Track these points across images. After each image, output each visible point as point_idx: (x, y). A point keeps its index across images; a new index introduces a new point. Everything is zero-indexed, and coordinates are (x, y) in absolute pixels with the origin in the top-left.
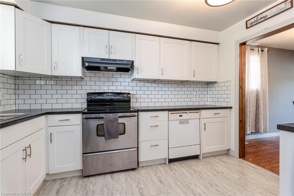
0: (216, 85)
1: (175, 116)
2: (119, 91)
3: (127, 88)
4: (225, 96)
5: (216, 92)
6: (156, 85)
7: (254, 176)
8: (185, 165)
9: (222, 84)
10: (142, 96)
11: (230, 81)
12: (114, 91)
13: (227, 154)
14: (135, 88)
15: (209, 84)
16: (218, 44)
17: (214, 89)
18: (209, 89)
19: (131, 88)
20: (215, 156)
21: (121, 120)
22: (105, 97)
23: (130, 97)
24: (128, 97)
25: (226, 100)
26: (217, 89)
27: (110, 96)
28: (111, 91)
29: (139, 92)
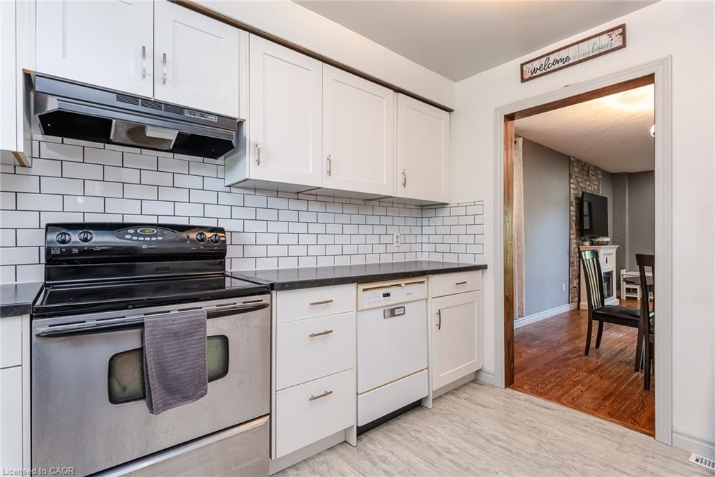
0: (446, 212)
1: (373, 297)
2: (184, 222)
3: (210, 211)
4: (470, 239)
5: (446, 230)
6: (302, 206)
7: (559, 430)
8: (400, 435)
9: (461, 211)
10: (262, 239)
11: (481, 203)
12: (163, 221)
13: (475, 379)
14: (237, 213)
15: (426, 208)
16: (449, 110)
17: (438, 221)
18: (425, 222)
19: (225, 212)
20: (454, 390)
21: (214, 327)
22: (131, 239)
23: (225, 241)
24: (217, 242)
25: (471, 249)
26: (448, 221)
27: (150, 236)
28: (153, 220)
29: (250, 226)
